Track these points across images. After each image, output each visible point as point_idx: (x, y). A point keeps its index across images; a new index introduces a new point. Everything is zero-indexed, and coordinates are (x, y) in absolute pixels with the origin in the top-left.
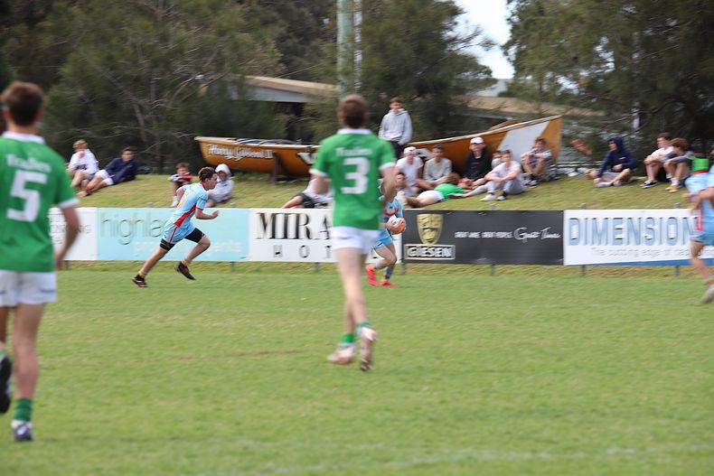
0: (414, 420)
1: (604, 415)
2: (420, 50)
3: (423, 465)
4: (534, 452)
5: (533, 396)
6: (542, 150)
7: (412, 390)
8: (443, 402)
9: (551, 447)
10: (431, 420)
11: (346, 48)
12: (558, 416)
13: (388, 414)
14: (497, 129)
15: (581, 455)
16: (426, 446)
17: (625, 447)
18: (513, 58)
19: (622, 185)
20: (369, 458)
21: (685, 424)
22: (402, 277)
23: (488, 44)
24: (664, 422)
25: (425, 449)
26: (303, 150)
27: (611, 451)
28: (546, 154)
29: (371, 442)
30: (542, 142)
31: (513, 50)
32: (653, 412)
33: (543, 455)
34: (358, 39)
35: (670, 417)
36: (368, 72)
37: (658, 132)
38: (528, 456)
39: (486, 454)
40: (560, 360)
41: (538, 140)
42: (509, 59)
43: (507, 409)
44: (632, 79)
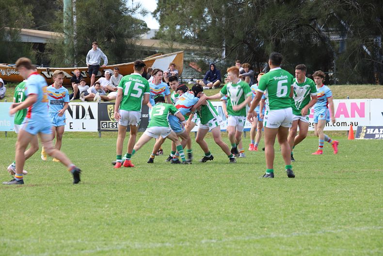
0: (99, 225)
1: (201, 220)
2: (108, 16)
3: (102, 252)
4: (163, 242)
5: (164, 210)
6: (173, 70)
7: (99, 207)
8: (116, 214)
9: (172, 239)
10: (108, 224)
11: (67, 14)
12: (176, 221)
13: (85, 222)
14: (150, 58)
15: (188, 244)
16: (105, 240)
17: (211, 239)
18: (159, 18)
19: (216, 88)
20: (72, 248)
21: (243, 225)
22: (99, 139)
23: (144, 13)
24: (233, 223)
25: (104, 242)
26: (45, 70)
27: (203, 241)
28: (176, 72)
29: (75, 239)
30: (173, 65)
31: (158, 14)
32: (227, 218)
33: (167, 244)
34: (74, 10)
35: (236, 221)
36: (80, 28)
37: (235, 59)
38: (159, 245)
39: (137, 245)
40: (180, 188)
41: (171, 64)
42: (157, 19)
43: (150, 217)
44: (220, 32)
